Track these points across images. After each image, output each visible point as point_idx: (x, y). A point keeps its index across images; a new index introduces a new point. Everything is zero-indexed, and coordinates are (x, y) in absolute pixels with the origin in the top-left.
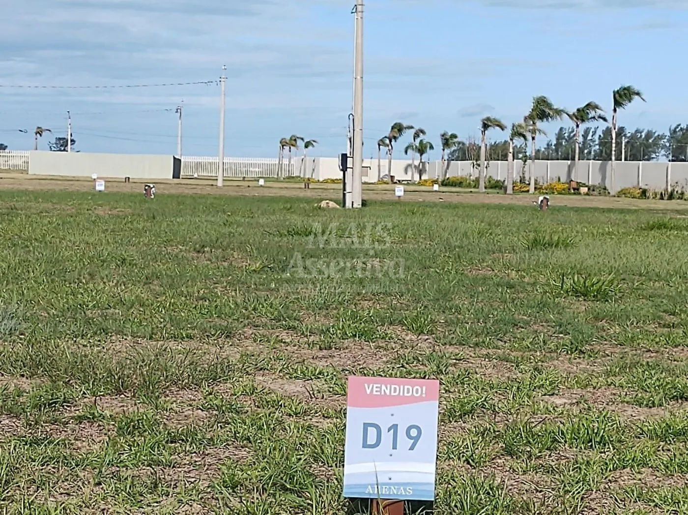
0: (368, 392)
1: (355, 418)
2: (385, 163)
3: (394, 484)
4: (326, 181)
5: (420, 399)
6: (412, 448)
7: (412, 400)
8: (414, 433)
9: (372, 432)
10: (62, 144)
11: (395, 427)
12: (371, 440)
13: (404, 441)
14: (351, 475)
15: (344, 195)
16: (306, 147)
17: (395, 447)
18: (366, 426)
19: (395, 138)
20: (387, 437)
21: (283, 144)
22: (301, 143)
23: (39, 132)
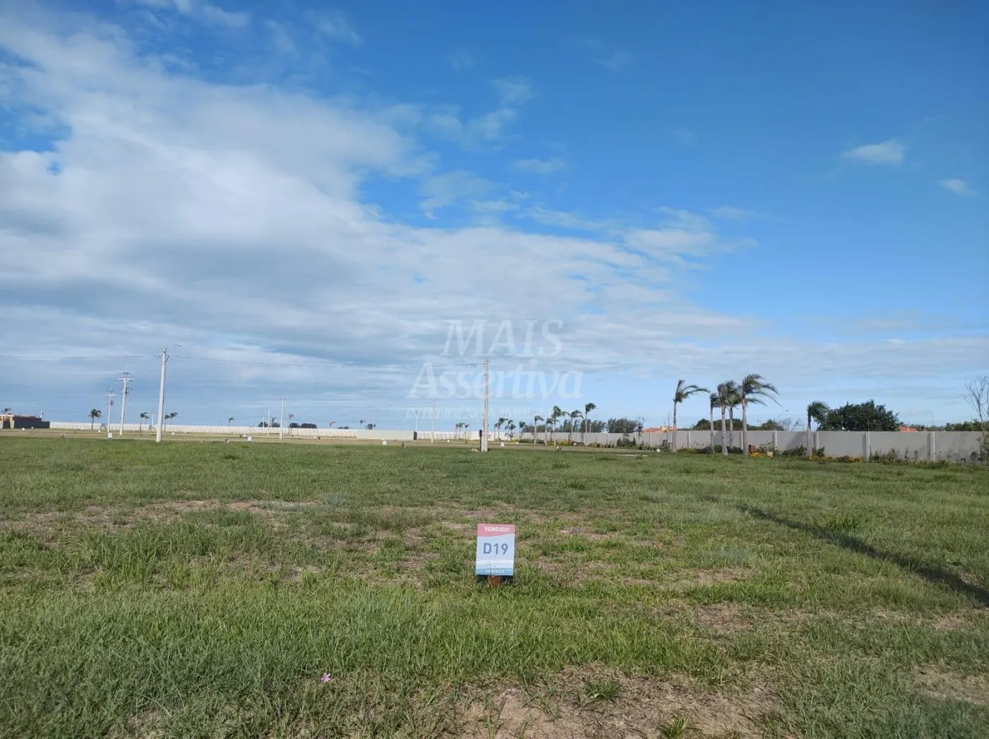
0: (486, 530)
1: (481, 541)
2: (497, 433)
4: (474, 440)
5: (507, 533)
6: (504, 553)
7: (504, 533)
8: (505, 547)
9: (488, 547)
10: (370, 427)
11: (497, 545)
12: (487, 550)
13: (501, 551)
14: (479, 565)
15: (481, 446)
16: (466, 427)
17: (497, 553)
18: (485, 544)
19: (501, 424)
20: (494, 549)
21: (457, 426)
22: (464, 426)
23: (361, 422)
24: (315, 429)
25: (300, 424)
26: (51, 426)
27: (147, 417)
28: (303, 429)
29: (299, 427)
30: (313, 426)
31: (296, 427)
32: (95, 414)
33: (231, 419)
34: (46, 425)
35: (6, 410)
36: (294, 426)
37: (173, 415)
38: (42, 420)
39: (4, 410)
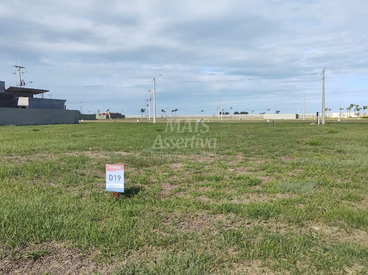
0: (110, 168)
3: (116, 188)
6: (119, 181)
7: (118, 170)
8: (119, 177)
9: (111, 177)
11: (115, 176)
12: (111, 179)
13: (117, 179)
14: (108, 186)
15: (318, 121)
16: (329, 110)
17: (116, 180)
18: (110, 175)
19: (351, 108)
20: (114, 178)
22: (328, 110)
23: (268, 110)
24: (247, 115)
25: (240, 112)
26: (126, 117)
27: (165, 112)
28: (241, 115)
29: (239, 114)
30: (247, 113)
31: (238, 114)
32: (143, 111)
33: (202, 111)
34: (123, 117)
35: (108, 110)
36: (236, 113)
37: (176, 110)
38: (122, 115)
39: (107, 110)
